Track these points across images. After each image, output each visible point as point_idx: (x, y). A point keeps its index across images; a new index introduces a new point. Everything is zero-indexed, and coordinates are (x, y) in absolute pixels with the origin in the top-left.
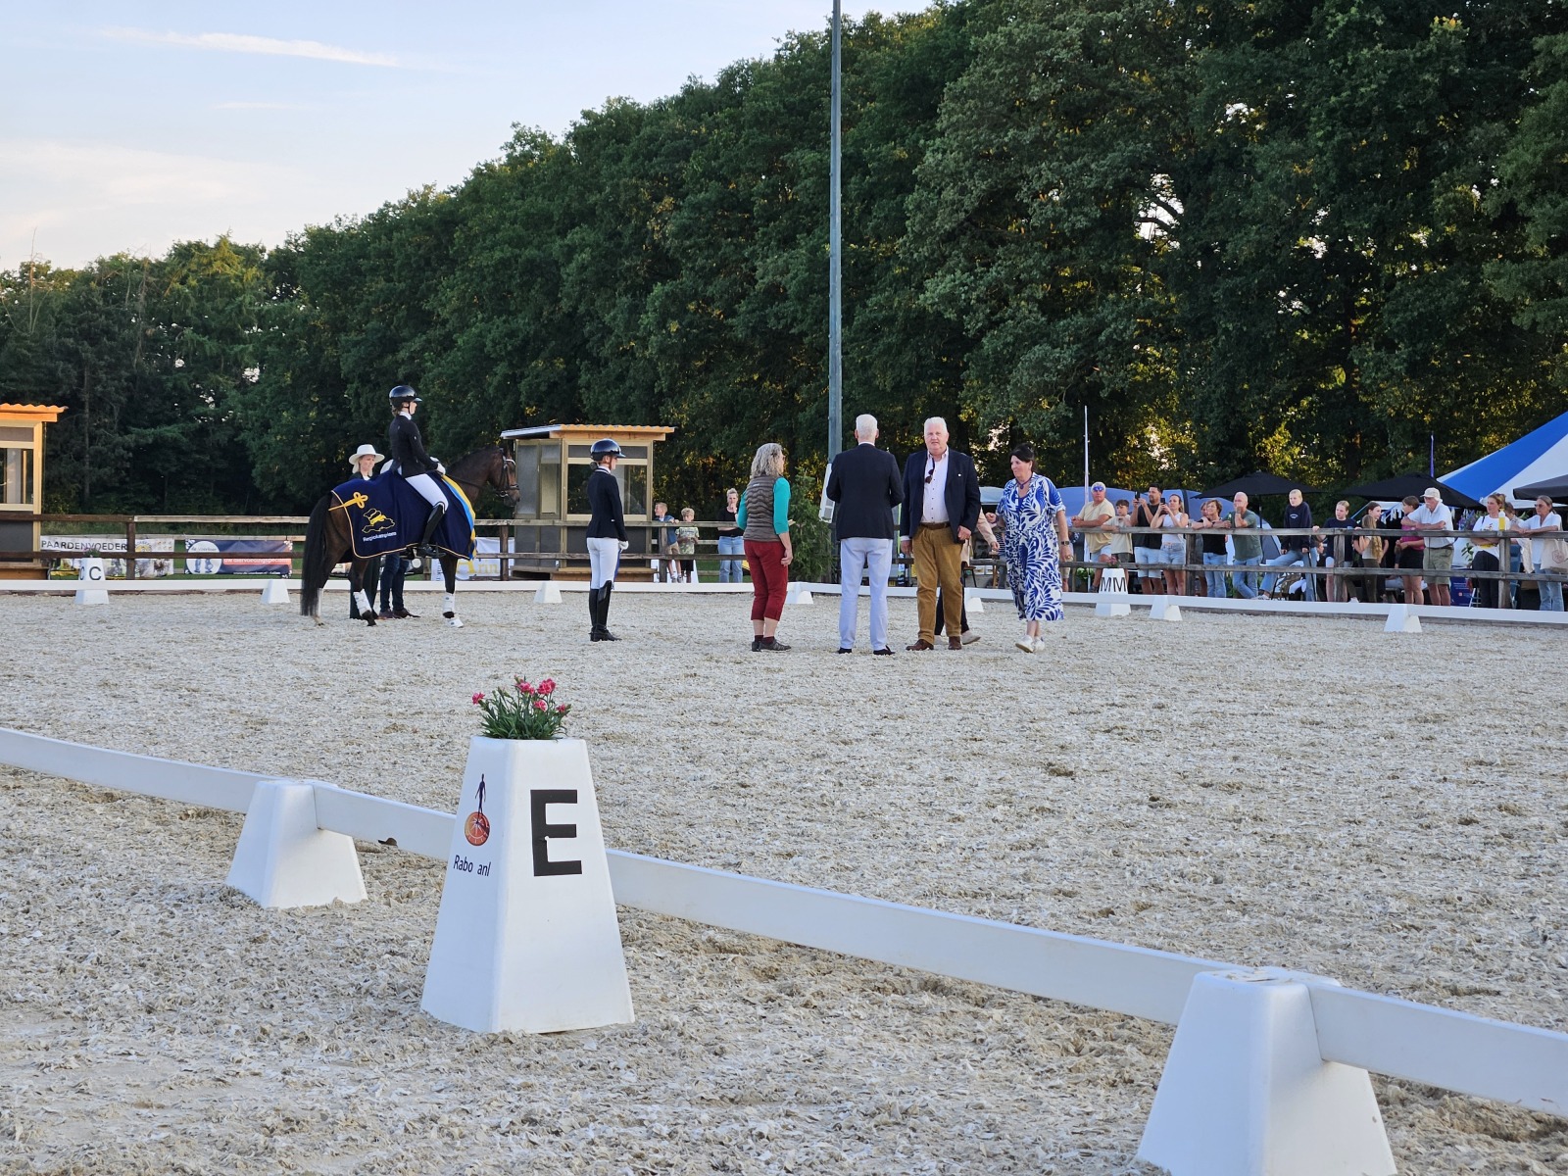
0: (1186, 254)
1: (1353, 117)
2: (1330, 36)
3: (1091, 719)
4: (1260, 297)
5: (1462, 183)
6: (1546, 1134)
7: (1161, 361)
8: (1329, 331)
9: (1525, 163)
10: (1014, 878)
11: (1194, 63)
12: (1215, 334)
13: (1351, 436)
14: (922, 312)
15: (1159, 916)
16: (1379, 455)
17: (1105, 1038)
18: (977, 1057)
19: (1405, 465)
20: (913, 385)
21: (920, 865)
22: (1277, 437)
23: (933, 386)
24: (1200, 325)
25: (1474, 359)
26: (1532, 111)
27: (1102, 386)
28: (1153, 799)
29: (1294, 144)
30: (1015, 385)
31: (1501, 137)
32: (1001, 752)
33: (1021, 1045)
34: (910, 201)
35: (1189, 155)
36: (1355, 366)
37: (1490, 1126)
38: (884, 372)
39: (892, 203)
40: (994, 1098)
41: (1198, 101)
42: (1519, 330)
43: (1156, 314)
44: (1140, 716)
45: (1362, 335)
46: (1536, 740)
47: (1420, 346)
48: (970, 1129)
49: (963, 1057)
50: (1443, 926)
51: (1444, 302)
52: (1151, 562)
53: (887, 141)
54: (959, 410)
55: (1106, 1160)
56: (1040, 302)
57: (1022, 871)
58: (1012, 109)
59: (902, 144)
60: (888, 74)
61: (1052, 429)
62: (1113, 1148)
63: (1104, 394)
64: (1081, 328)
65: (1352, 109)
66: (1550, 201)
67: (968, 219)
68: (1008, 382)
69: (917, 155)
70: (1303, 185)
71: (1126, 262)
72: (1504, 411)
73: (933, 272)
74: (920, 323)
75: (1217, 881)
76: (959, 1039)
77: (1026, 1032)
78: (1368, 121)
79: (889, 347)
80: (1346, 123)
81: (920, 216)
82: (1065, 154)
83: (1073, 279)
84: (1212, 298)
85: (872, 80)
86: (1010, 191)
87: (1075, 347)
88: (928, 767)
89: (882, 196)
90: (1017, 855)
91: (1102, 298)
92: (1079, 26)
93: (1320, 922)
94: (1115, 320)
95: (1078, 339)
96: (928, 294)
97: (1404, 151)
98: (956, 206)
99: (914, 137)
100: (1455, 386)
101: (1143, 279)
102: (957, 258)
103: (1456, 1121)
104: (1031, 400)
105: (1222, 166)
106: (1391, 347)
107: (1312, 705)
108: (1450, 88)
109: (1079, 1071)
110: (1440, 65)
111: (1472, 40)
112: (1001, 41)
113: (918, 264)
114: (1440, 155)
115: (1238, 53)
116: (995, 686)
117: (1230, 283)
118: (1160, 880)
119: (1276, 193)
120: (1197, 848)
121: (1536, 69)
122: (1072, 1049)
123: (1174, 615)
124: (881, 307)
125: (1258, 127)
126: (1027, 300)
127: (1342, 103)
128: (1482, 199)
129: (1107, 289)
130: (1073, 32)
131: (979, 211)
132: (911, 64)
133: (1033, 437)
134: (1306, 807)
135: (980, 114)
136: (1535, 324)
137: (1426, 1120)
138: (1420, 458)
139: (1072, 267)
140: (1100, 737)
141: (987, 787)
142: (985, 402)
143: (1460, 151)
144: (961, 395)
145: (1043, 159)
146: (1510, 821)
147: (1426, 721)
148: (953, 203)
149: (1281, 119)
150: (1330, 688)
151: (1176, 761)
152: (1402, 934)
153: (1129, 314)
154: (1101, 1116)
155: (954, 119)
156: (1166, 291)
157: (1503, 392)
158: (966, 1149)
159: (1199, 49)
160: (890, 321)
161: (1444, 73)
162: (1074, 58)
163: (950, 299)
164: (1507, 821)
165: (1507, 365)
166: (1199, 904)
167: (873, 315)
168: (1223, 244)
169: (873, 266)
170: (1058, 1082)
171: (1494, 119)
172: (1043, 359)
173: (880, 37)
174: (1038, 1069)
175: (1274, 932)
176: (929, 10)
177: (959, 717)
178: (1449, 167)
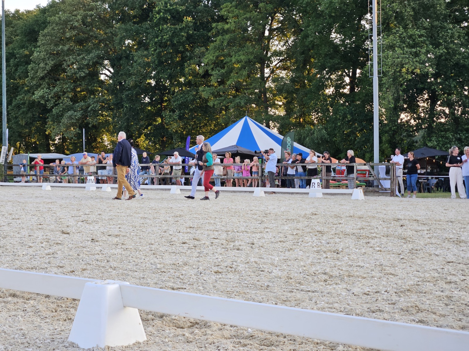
0: (114, 84)
1: (162, 45)
2: (155, 21)
3: (78, 218)
4: (136, 97)
5: (193, 64)
6: (193, 326)
7: (107, 116)
8: (156, 107)
9: (211, 59)
10: (45, 263)
11: (116, 28)
12: (123, 108)
13: (163, 138)
14: (34, 101)
15: (88, 272)
16: (171, 143)
17: (65, 307)
18: (23, 315)
19: (178, 146)
20: (31, 123)
21: (16, 260)
22: (142, 138)
23: (37, 124)
24: (119, 105)
25: (198, 115)
26: (212, 44)
27: (89, 124)
28: (92, 240)
29: (145, 52)
30: (63, 123)
31: (204, 52)
32: (48, 228)
33: (38, 311)
34: (30, 67)
35: (115, 55)
36: (164, 117)
37: (177, 325)
38: (22, 120)
39: (24, 68)
40: (27, 326)
41: (117, 39)
42: (210, 107)
43: (105, 102)
44: (93, 217)
45: (166, 108)
46: (208, 221)
47: (182, 111)
48: (17, 336)
49: (19, 315)
50: (172, 271)
51: (189, 99)
52: (103, 174)
53: (22, 48)
54: (46, 131)
55: (58, 342)
56: (70, 98)
57: (48, 261)
58: (61, 40)
59: (27, 49)
60: (22, 28)
61: (75, 136)
62: (62, 338)
63: (90, 126)
64: (83, 106)
65: (161, 43)
66: (218, 70)
67: (48, 73)
68: (61, 122)
69: (32, 53)
70: (148, 64)
71: (96, 86)
72: (206, 130)
73: (37, 89)
74: (33, 104)
75: (108, 262)
76: (19, 310)
77: (40, 307)
78: (166, 46)
79: (23, 112)
80: (160, 46)
81: (33, 72)
82: (77, 54)
83: (81, 91)
84: (122, 97)
85: (17, 30)
86: (61, 65)
87: (81, 112)
88: (25, 233)
89: (21, 65)
90: (47, 257)
91: (89, 97)
92: (81, 15)
93: (137, 271)
94: (93, 104)
95: (82, 109)
96: (35, 96)
97: (177, 55)
98: (44, 69)
99: (31, 47)
100: (193, 123)
101: (102, 91)
102: (45, 84)
103: (167, 324)
104: (68, 128)
105: (124, 58)
106: (174, 111)
107: (145, 213)
108: (189, 37)
109: (55, 317)
110: (186, 30)
111: (195, 24)
112: (57, 19)
113: (32, 86)
114: (187, 56)
115: (128, 25)
116: (50, 210)
117: (127, 93)
118: (90, 262)
119: (140, 67)
120: (103, 253)
121: (213, 33)
122: (54, 311)
123: (109, 190)
124: (21, 99)
125: (135, 47)
126: (66, 98)
127: (159, 41)
128: (199, 69)
129: (91, 94)
130: (79, 17)
131: (51, 71)
132: (29, 25)
133: (69, 139)
134: (138, 240)
135: (51, 41)
136: (214, 105)
137: (158, 324)
138: (183, 144)
139: (80, 88)
140: (80, 223)
141: (42, 238)
142: (53, 129)
143: (192, 55)
144: (46, 126)
145: (70, 55)
146: (196, 243)
147: (177, 217)
148: (43, 68)
149: (142, 45)
150: (151, 209)
151: (102, 229)
152: (160, 274)
153: (97, 102)
154: (60, 329)
155: (43, 42)
156: (109, 95)
157: (206, 125)
158: (14, 342)
159: (117, 24)
160: (24, 104)
161: (188, 33)
162: (79, 25)
163: (42, 97)
164: (195, 243)
165: (206, 117)
166: (101, 268)
167: (18, 102)
168: (125, 82)
169: (18, 87)
170: (48, 320)
171: (202, 46)
172: (71, 115)
173: (20, 17)
174: (42, 317)
175: (123, 275)
176: (35, 9)
177: (37, 218)
178: (189, 60)
